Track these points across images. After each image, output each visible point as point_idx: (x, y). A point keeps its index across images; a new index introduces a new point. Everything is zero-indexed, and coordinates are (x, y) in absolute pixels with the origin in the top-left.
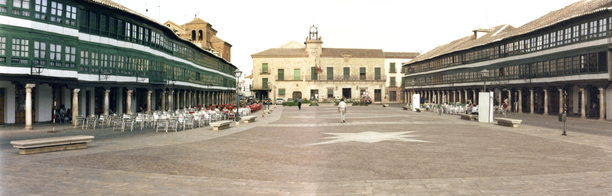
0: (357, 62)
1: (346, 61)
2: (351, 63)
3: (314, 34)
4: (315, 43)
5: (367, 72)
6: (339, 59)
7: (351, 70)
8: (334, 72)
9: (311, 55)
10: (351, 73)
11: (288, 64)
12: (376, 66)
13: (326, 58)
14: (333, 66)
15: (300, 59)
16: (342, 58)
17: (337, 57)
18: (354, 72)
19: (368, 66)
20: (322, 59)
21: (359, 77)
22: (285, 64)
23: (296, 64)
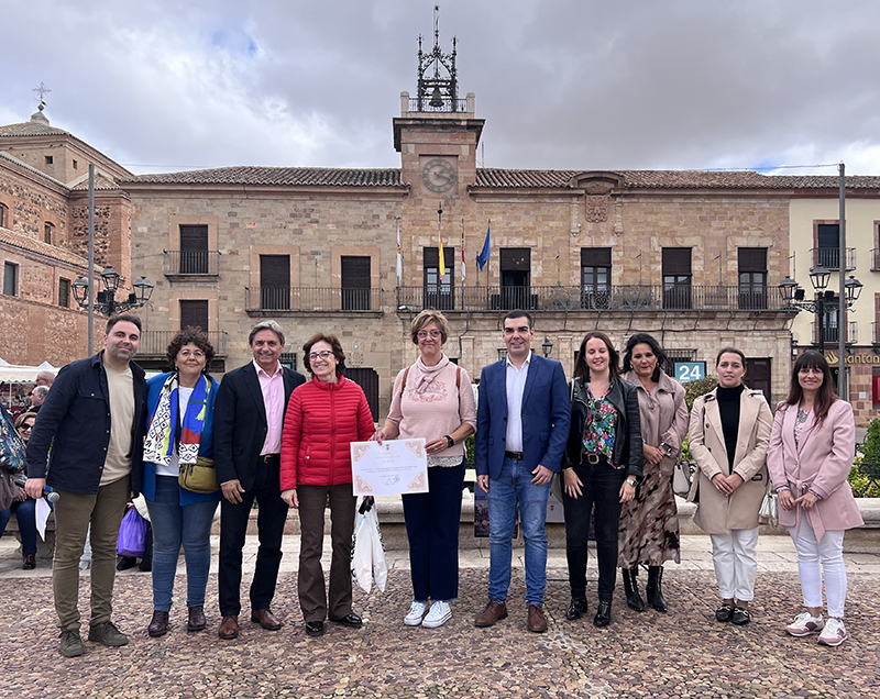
0: (651, 218)
1: (596, 217)
2: (619, 227)
3: (437, 87)
4: (443, 127)
5: (696, 266)
6: (558, 207)
7: (618, 262)
8: (534, 274)
9: (425, 190)
10: (616, 273)
11: (309, 231)
12: (743, 243)
13: (496, 205)
14: (528, 243)
15: (370, 206)
16: (575, 200)
17: (551, 196)
18: (635, 271)
19: (704, 238)
20: (474, 206)
21: (658, 294)
22: (298, 232)
23: (351, 230)
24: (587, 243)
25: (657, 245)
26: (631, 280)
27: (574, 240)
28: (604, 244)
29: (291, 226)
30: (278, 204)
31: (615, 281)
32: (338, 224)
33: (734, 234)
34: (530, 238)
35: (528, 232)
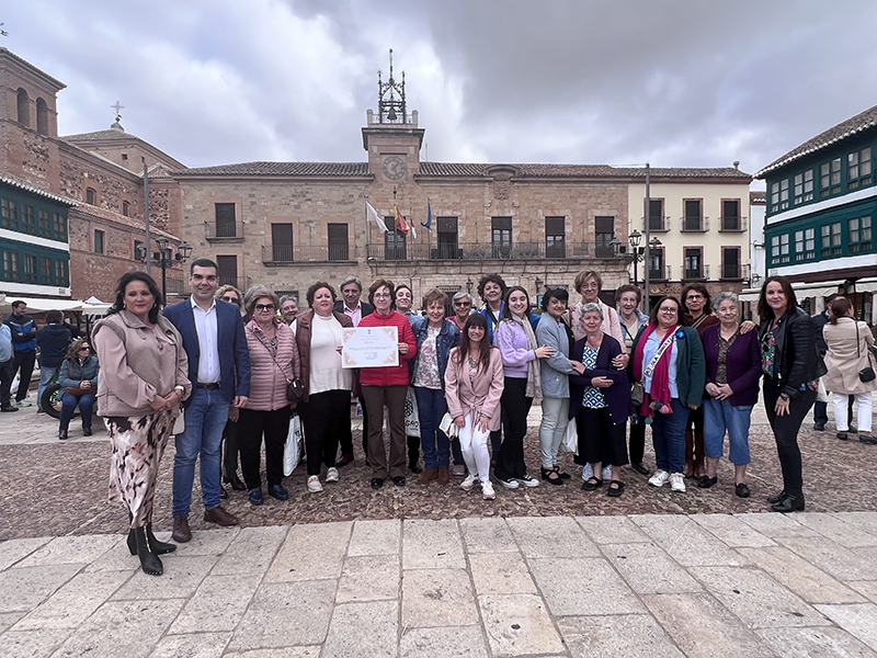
0: (537, 197)
1: (502, 196)
2: (517, 202)
3: (392, 106)
4: (396, 134)
5: (568, 229)
6: (476, 189)
7: (516, 227)
8: (460, 235)
9: (385, 178)
10: (515, 234)
11: (305, 207)
12: (598, 213)
13: (434, 188)
14: (456, 214)
15: (347, 189)
16: (487, 184)
17: (471, 182)
18: (528, 232)
19: (573, 211)
20: (419, 188)
21: (542, 248)
22: (297, 207)
23: (334, 206)
24: (496, 213)
25: (542, 215)
26: (525, 239)
27: (487, 212)
28: (507, 215)
29: (292, 203)
30: (283, 188)
31: (514, 240)
32: (324, 201)
33: (593, 207)
34: (457, 210)
35: (456, 206)
